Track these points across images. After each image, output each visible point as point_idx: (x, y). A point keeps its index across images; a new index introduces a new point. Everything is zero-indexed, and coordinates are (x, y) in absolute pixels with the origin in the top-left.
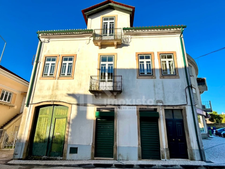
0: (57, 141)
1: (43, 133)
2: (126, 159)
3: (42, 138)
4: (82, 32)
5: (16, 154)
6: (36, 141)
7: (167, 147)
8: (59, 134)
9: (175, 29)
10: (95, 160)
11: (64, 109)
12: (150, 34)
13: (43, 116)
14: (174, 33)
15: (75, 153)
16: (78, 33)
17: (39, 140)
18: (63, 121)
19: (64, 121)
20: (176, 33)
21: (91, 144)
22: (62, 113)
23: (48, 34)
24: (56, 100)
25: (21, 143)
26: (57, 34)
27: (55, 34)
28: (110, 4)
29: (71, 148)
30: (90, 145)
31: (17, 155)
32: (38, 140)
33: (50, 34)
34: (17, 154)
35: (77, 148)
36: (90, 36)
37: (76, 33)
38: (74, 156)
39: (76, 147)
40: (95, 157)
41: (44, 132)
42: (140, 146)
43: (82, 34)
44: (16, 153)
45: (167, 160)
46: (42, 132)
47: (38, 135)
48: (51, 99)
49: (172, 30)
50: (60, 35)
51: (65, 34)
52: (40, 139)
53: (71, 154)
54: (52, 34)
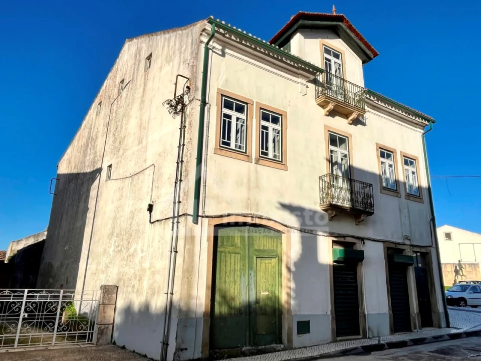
0: (265, 310)
1: (234, 293)
2: (376, 335)
3: (233, 305)
4: (300, 65)
5: (182, 350)
6: (220, 313)
7: (418, 312)
8: (267, 293)
9: (420, 120)
10: (339, 342)
11: (271, 237)
12: (390, 115)
13: (229, 250)
14: (416, 125)
15: (306, 333)
16: (292, 63)
17: (226, 311)
18: (271, 263)
19: (273, 264)
20: (418, 126)
21: (329, 313)
22: (268, 246)
23: (227, 35)
24: (260, 213)
25: (193, 318)
26: (248, 44)
27: (243, 42)
28: (341, 23)
29: (299, 323)
30: (328, 315)
31: (184, 351)
32: (224, 310)
33: (233, 38)
34: (186, 349)
35: (308, 322)
36: (308, 78)
37: (288, 62)
38: (305, 338)
39: (307, 320)
40: (338, 336)
41: (236, 289)
42: (391, 312)
43: (298, 68)
44: (183, 347)
45: (419, 330)
46: (232, 290)
47: (224, 297)
48: (248, 209)
49: (417, 119)
50: (255, 49)
51: (267, 52)
52: (230, 307)
53: (300, 335)
54: (238, 40)
